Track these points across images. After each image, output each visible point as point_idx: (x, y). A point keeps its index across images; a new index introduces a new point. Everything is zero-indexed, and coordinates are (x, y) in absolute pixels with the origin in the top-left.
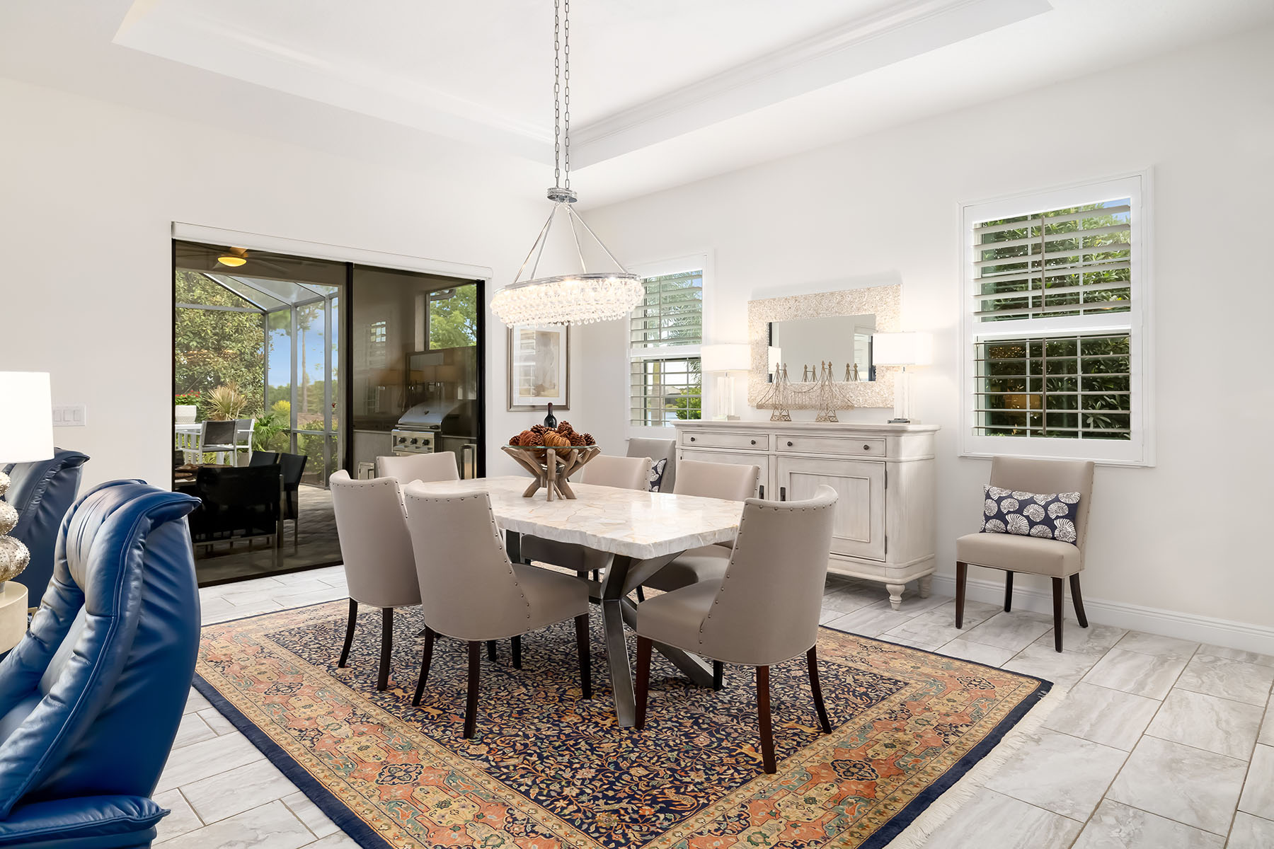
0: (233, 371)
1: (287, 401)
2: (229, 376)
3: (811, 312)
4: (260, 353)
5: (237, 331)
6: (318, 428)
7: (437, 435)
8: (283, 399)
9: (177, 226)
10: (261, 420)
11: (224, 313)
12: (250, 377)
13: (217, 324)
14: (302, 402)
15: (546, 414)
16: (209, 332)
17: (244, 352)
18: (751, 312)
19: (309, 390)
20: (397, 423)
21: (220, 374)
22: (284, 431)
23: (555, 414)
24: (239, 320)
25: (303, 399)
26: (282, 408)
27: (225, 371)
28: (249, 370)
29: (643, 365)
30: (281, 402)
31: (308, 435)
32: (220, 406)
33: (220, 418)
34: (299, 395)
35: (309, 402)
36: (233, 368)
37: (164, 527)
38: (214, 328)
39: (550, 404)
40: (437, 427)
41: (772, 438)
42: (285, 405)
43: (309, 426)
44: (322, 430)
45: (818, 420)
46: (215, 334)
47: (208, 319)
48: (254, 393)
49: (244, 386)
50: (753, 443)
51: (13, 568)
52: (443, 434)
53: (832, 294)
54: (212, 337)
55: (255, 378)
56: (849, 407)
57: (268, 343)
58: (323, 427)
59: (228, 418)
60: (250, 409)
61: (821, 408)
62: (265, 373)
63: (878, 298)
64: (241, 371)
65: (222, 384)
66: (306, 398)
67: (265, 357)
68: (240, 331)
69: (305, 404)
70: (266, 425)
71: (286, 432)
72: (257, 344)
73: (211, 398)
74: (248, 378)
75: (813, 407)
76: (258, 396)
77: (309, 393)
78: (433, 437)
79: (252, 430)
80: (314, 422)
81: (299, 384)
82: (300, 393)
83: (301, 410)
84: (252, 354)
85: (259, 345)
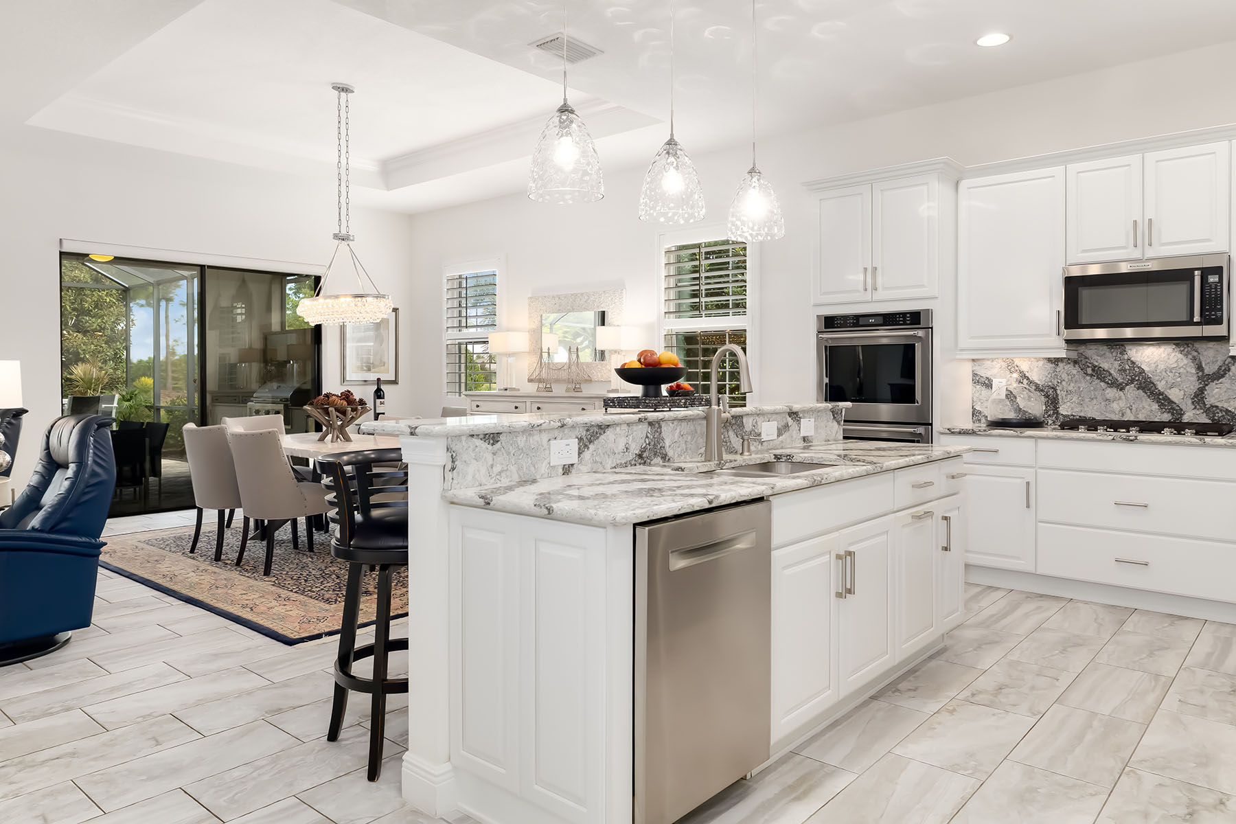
0: (93, 347)
1: (149, 377)
2: (89, 352)
3: (568, 308)
4: (120, 328)
5: (96, 306)
6: (181, 404)
7: (286, 407)
8: (144, 375)
9: (64, 242)
10: (123, 396)
11: (82, 289)
12: (110, 353)
13: (75, 299)
14: (166, 379)
15: (375, 388)
16: (68, 307)
17: (104, 328)
18: (530, 305)
19: (174, 364)
20: (252, 396)
21: (80, 351)
22: (146, 407)
23: (382, 387)
24: (99, 295)
25: (167, 375)
26: (144, 384)
27: (84, 347)
28: (109, 346)
29: (457, 346)
30: (143, 379)
31: (171, 412)
32: (81, 382)
33: (82, 393)
34: (163, 371)
35: (174, 379)
36: (93, 344)
37: (101, 430)
38: (73, 303)
39: (379, 379)
40: (287, 400)
41: (528, 404)
42: (148, 381)
43: (173, 402)
44: (185, 405)
45: (567, 390)
46: (74, 309)
47: (67, 295)
48: (116, 369)
49: (105, 362)
50: (516, 408)
51: (4, 465)
52: (292, 406)
53: (582, 294)
54: (71, 313)
55: (116, 354)
56: (589, 381)
57: (130, 318)
58: (186, 403)
59: (90, 393)
60: (112, 385)
61: (569, 382)
62: (127, 349)
63: (610, 299)
64: (101, 347)
65: (83, 361)
66: (170, 374)
67: (127, 332)
68: (99, 306)
69: (170, 380)
70: (129, 400)
71: (149, 408)
72: (117, 319)
73: (71, 374)
74: (108, 354)
75: (564, 381)
76: (119, 372)
77: (174, 368)
78: (282, 408)
79: (115, 405)
80: (178, 398)
81: (162, 357)
82: (163, 368)
83: (165, 387)
84: (112, 330)
85: (120, 320)
